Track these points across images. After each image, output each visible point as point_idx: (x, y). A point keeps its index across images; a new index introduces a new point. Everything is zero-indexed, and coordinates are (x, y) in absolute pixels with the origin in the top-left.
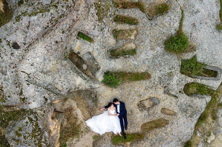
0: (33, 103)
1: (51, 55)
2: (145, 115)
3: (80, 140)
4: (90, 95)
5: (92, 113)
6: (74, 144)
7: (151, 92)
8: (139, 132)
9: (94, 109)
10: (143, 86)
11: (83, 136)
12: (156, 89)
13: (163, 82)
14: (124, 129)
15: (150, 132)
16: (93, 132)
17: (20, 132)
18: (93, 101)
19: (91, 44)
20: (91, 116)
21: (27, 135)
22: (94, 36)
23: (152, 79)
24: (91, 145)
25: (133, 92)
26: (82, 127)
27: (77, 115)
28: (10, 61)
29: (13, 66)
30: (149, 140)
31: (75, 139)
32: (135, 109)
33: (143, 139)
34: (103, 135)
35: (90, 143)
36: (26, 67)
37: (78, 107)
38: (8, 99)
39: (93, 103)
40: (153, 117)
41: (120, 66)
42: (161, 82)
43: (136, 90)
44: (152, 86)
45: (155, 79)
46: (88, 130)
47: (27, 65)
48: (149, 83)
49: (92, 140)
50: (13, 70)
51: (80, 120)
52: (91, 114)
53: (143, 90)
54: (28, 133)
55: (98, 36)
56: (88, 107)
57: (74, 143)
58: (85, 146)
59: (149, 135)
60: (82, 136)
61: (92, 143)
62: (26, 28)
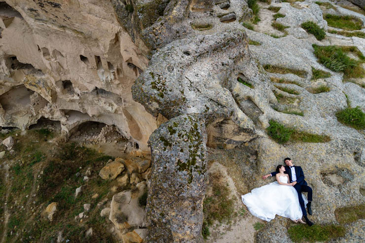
0: (192, 108)
1: (216, 73)
2: (336, 194)
3: (232, 230)
4: (247, 159)
5: (251, 185)
6: (222, 235)
7: (336, 159)
8: (334, 223)
9: (254, 179)
10: (323, 148)
11: (237, 222)
12: (342, 154)
13: (350, 146)
14: (307, 213)
15: (353, 224)
16: (253, 216)
17: (174, 128)
18: (252, 168)
19: (252, 89)
20: (249, 190)
21: (184, 133)
22: (255, 83)
23: (333, 141)
24: (252, 239)
25: (310, 155)
26: (236, 207)
27: (228, 185)
28: (179, 61)
29: (181, 66)
30: (355, 237)
31: (224, 225)
32: (318, 180)
33: (344, 236)
34: (273, 221)
35: (250, 235)
36: (190, 75)
37: (228, 174)
38: (169, 92)
39: (251, 170)
40: (351, 199)
41: (288, 121)
42: (347, 145)
43: (314, 152)
44: (336, 150)
45: (336, 142)
46: (245, 211)
47: (191, 73)
48: (331, 146)
49: (253, 231)
50: (180, 70)
51: (232, 193)
52: (249, 186)
53: (323, 153)
54: (185, 131)
55: (259, 85)
56: (244, 176)
57: (221, 233)
58: (240, 240)
59: (352, 229)
60: (235, 222)
61: (253, 236)
62: (199, 42)
